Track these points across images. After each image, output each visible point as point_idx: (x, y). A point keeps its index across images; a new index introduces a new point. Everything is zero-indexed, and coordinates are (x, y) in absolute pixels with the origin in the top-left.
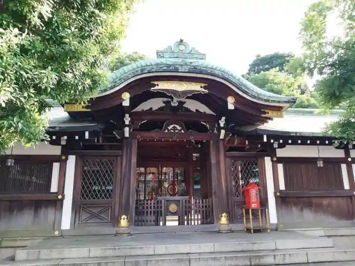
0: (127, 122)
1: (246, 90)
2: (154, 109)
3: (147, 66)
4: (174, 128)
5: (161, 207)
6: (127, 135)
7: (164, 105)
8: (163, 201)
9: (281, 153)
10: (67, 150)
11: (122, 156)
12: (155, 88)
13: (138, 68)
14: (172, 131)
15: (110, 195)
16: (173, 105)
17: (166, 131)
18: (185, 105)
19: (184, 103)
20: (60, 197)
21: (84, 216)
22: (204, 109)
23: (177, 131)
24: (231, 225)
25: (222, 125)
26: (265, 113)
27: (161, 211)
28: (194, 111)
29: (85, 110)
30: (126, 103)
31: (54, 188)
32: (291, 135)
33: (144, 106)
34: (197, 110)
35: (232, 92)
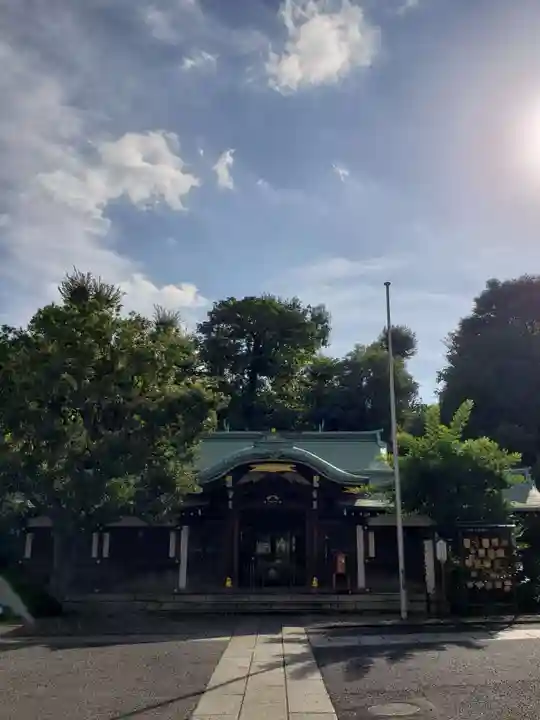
0: (230, 497)
1: (327, 473)
2: (254, 481)
3: (245, 456)
4: (273, 499)
6: (230, 506)
9: (374, 522)
10: (183, 521)
12: (253, 470)
13: (238, 458)
14: (270, 501)
17: (265, 502)
20: (177, 561)
21: (198, 578)
23: (275, 502)
24: (321, 588)
25: (315, 497)
28: (291, 482)
30: (229, 484)
31: (172, 554)
32: (368, 508)
33: (245, 479)
34: (294, 481)
35: (316, 473)
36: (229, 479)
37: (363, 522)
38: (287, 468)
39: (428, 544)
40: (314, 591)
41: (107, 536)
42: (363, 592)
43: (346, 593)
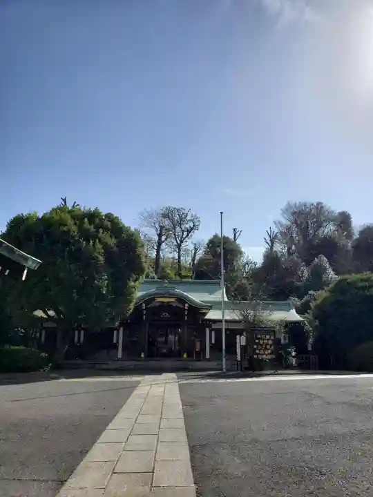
0: (144, 313)
1: (191, 302)
2: (156, 306)
3: (152, 294)
4: (165, 315)
6: (144, 318)
9: (214, 326)
10: (120, 325)
11: (142, 328)
13: (148, 295)
20: (117, 345)
21: (127, 353)
24: (188, 358)
25: (186, 314)
30: (144, 308)
31: (115, 341)
33: (152, 305)
34: (176, 306)
35: (187, 303)
37: (209, 326)
38: (173, 300)
39: (238, 337)
40: (184, 359)
41: (82, 332)
42: (208, 360)
43: (200, 360)
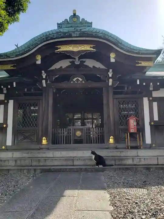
0: (44, 77)
1: (122, 46)
2: (63, 68)
3: (50, 34)
4: (78, 80)
5: (70, 133)
6: (44, 85)
7: (70, 64)
8: (72, 129)
11: (42, 99)
12: (58, 51)
13: (44, 36)
14: (76, 82)
15: (36, 125)
16: (76, 63)
17: (72, 82)
18: (85, 64)
19: (85, 62)
20: (5, 126)
21: (20, 138)
22: (98, 65)
23: (79, 82)
24: (117, 144)
25: (110, 76)
26: (139, 63)
27: (70, 135)
28: (92, 67)
29: (12, 68)
30: (39, 62)
31: (1, 121)
32: (159, 78)
34: (94, 67)
35: (113, 50)
36: (39, 58)
37: (149, 95)
40: (111, 146)
42: (150, 147)
43: (136, 148)
